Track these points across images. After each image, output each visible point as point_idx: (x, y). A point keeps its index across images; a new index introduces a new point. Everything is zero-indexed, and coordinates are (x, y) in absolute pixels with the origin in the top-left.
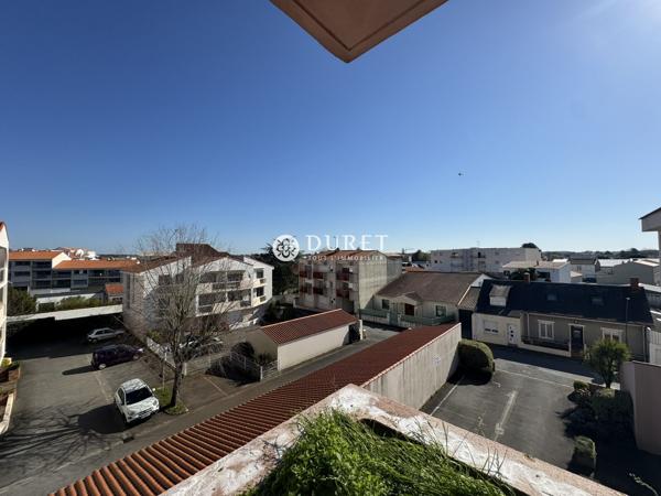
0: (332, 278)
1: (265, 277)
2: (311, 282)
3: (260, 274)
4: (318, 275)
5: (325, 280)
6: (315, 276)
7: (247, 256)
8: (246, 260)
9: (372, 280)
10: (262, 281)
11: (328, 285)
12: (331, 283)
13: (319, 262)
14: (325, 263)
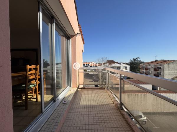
0: (153, 70)
1: (127, 68)
2: (144, 71)
3: (126, 68)
4: (147, 69)
5: (150, 70)
6: (145, 69)
7: (122, 63)
8: (122, 64)
9: (173, 72)
10: (126, 70)
11: (151, 72)
12: (152, 72)
13: (147, 65)
14: (150, 65)
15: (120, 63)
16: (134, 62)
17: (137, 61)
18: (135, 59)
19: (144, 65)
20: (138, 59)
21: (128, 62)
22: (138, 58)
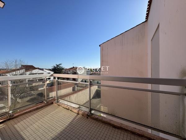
7: (45, 69)
13: (68, 71)
14: (69, 71)
15: (42, 70)
16: (57, 68)
17: (60, 67)
18: (58, 65)
19: (65, 71)
20: (61, 66)
21: (51, 68)
22: (61, 64)
